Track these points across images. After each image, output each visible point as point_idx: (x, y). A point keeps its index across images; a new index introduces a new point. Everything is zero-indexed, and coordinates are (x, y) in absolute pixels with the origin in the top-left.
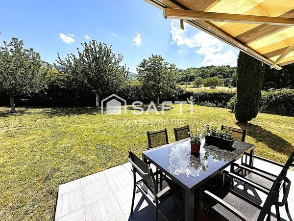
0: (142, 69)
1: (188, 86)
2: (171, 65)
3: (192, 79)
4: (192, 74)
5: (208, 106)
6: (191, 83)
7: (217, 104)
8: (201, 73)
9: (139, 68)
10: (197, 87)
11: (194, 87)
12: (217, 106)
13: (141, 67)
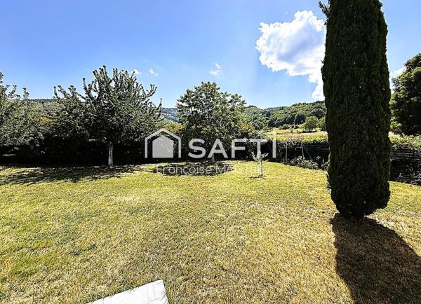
0: (184, 104)
1: (294, 130)
2: (233, 97)
3: (300, 119)
4: (300, 112)
5: (304, 167)
6: (300, 126)
7: (320, 163)
8: (315, 110)
9: (180, 103)
10: (310, 132)
11: (304, 132)
12: (320, 167)
13: (183, 102)
